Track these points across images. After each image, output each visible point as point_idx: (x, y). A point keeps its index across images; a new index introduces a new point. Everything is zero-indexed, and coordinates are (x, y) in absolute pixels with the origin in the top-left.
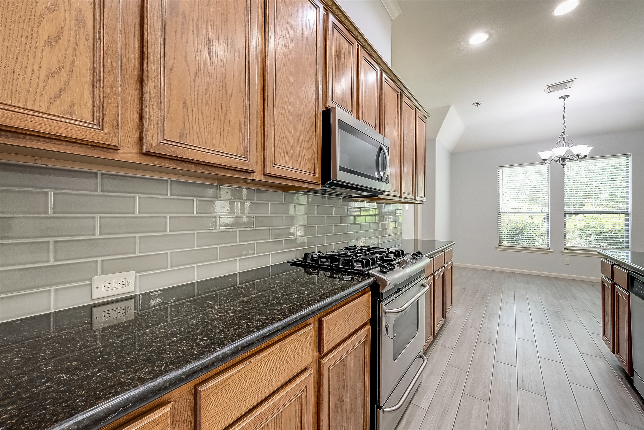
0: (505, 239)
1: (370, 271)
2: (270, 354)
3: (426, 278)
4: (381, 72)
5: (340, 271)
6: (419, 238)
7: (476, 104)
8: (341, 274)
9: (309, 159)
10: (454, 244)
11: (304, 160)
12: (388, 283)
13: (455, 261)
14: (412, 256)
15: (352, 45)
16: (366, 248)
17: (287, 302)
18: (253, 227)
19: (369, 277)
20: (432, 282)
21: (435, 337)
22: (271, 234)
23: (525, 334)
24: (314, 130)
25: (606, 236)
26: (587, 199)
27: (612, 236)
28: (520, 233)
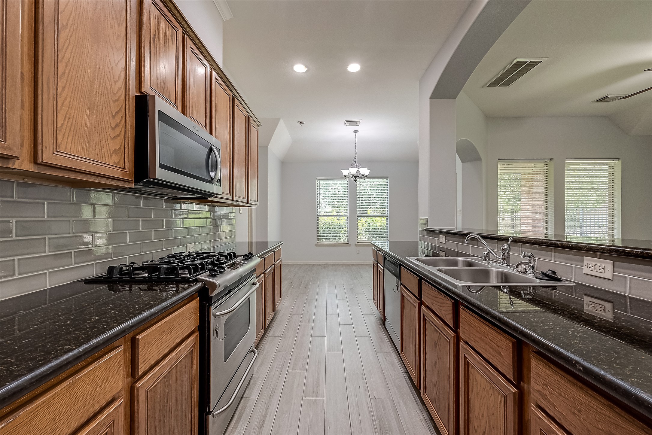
0: (322, 238)
1: (198, 277)
2: (53, 398)
3: (256, 278)
4: (211, 70)
5: (163, 281)
6: (254, 240)
7: (300, 122)
8: (163, 284)
9: (116, 150)
10: (283, 243)
11: (109, 150)
12: (218, 286)
13: (284, 259)
14: (243, 257)
15: (176, 31)
16: (195, 254)
17: (82, 328)
18: (12, 237)
19: (197, 283)
20: (263, 280)
21: (266, 331)
22: (49, 246)
23: (332, 310)
24: (123, 116)
25: (378, 231)
26: (370, 207)
27: (381, 231)
28: (331, 232)
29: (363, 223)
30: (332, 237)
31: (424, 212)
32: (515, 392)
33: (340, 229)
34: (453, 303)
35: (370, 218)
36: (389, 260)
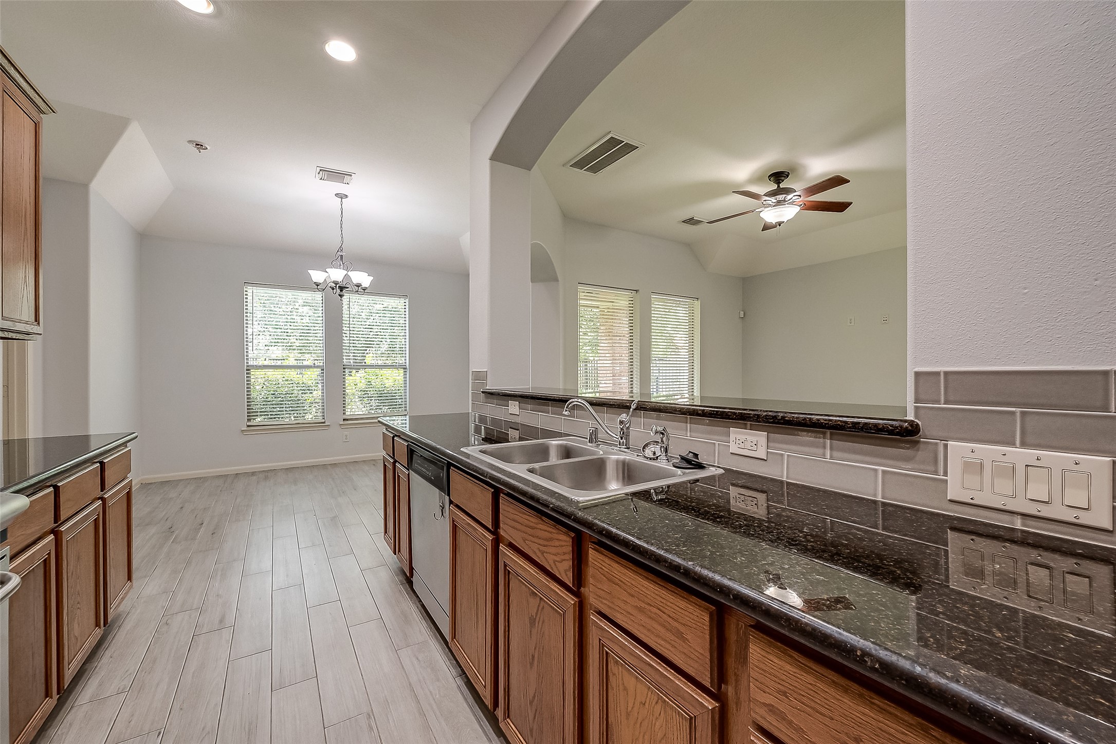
0: (259, 414)
3: (14, 557)
7: (197, 145)
10: (137, 437)
20: (49, 553)
21: (65, 695)
23: (287, 576)
25: (387, 396)
26: (368, 349)
27: (392, 396)
28: (283, 401)
29: (355, 381)
30: (285, 413)
31: (479, 361)
32: (714, 708)
33: (305, 393)
34: (573, 538)
35: (370, 372)
36: (421, 456)
